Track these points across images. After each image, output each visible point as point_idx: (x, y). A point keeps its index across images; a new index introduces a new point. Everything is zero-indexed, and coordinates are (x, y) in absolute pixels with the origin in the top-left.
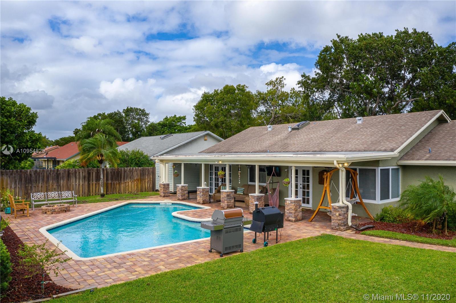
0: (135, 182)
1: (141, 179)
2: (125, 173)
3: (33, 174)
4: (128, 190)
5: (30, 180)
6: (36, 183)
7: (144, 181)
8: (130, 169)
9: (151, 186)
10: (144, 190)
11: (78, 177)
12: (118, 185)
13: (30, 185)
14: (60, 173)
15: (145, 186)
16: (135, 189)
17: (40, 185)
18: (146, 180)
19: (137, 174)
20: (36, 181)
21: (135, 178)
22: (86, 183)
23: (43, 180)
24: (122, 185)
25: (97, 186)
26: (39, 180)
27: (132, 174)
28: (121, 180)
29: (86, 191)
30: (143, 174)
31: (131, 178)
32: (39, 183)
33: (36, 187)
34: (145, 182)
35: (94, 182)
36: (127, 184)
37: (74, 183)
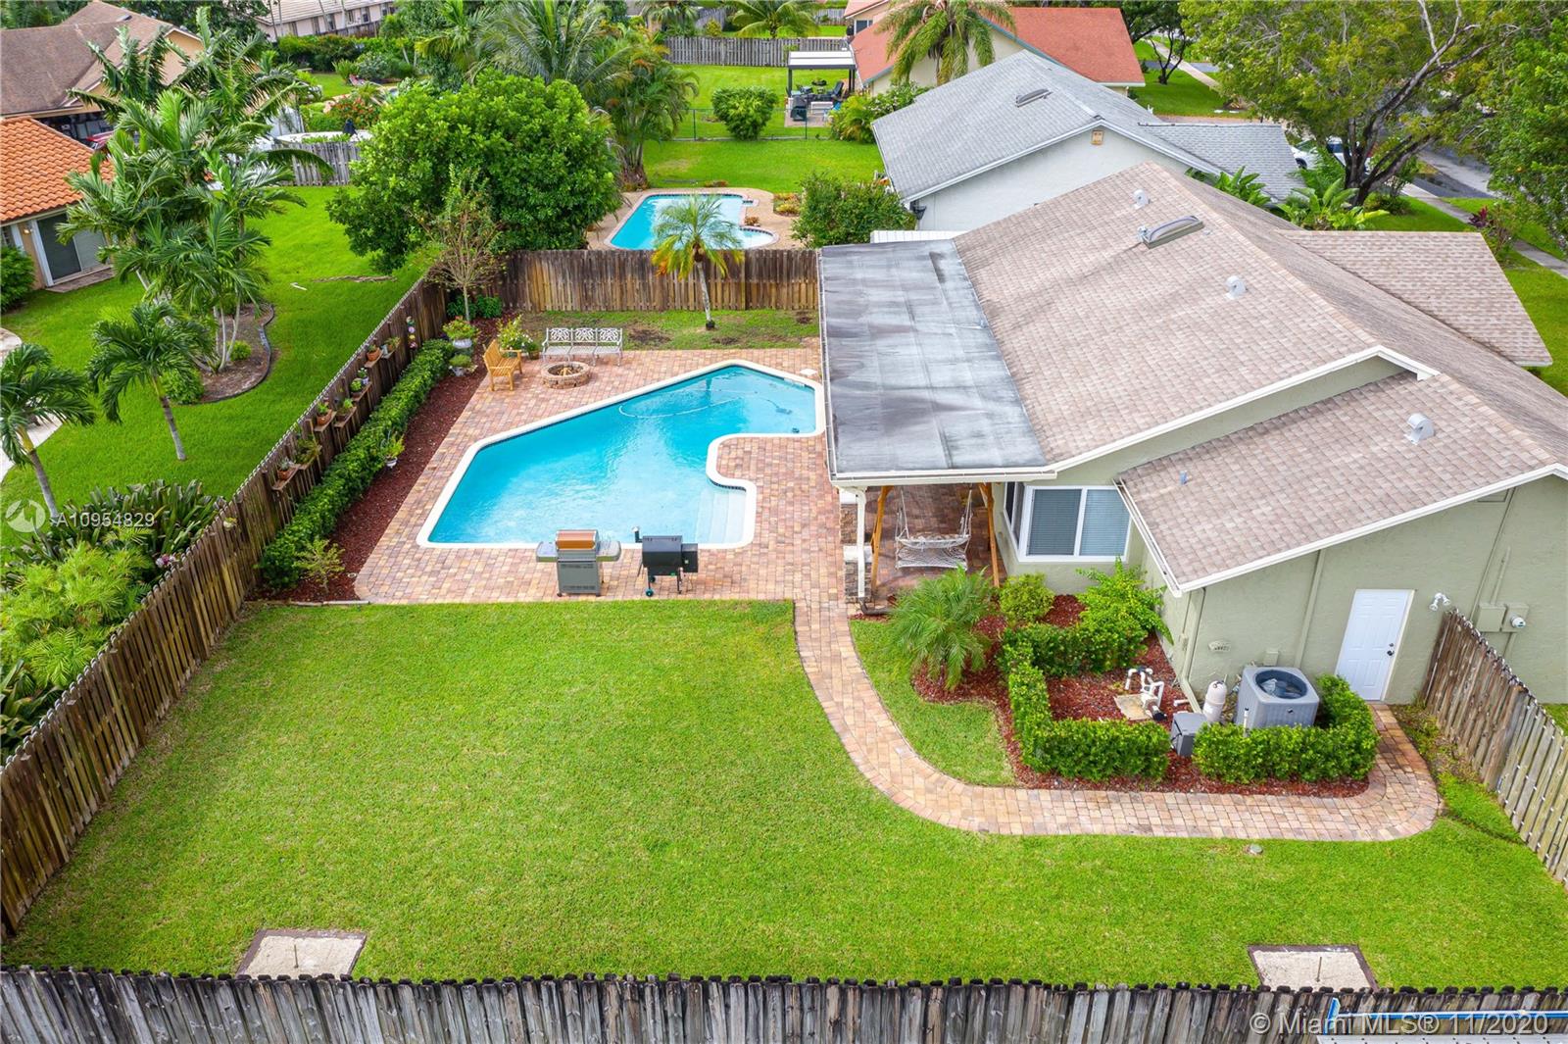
5: (591, 272)
6: (601, 277)
8: (803, 254)
12: (774, 290)
14: (646, 259)
17: (609, 282)
20: (601, 273)
24: (785, 290)
25: (727, 289)
26: (607, 272)
32: (607, 278)
33: (601, 285)
37: (676, 281)
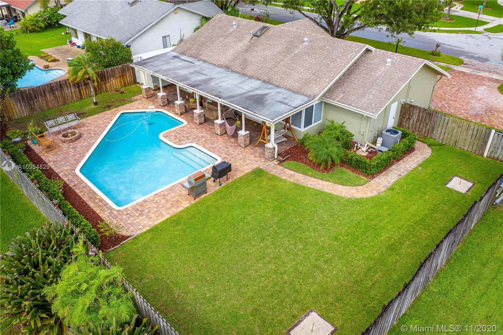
0: (118, 79)
1: (123, 75)
2: (107, 73)
3: (31, 92)
4: (114, 87)
5: (31, 98)
6: (36, 98)
7: (125, 77)
8: (111, 69)
9: (132, 79)
10: (127, 84)
11: (68, 86)
12: (104, 85)
13: (32, 101)
14: (53, 86)
15: (127, 81)
16: (119, 85)
17: (40, 99)
18: (128, 76)
19: (119, 72)
20: (36, 97)
21: (118, 76)
22: (77, 89)
23: (41, 95)
24: (108, 85)
26: (38, 96)
27: (114, 73)
28: (105, 80)
29: (79, 96)
30: (123, 71)
31: (114, 77)
32: (39, 98)
33: (37, 102)
34: (127, 77)
35: (84, 87)
36: (112, 83)
37: (67, 92)
